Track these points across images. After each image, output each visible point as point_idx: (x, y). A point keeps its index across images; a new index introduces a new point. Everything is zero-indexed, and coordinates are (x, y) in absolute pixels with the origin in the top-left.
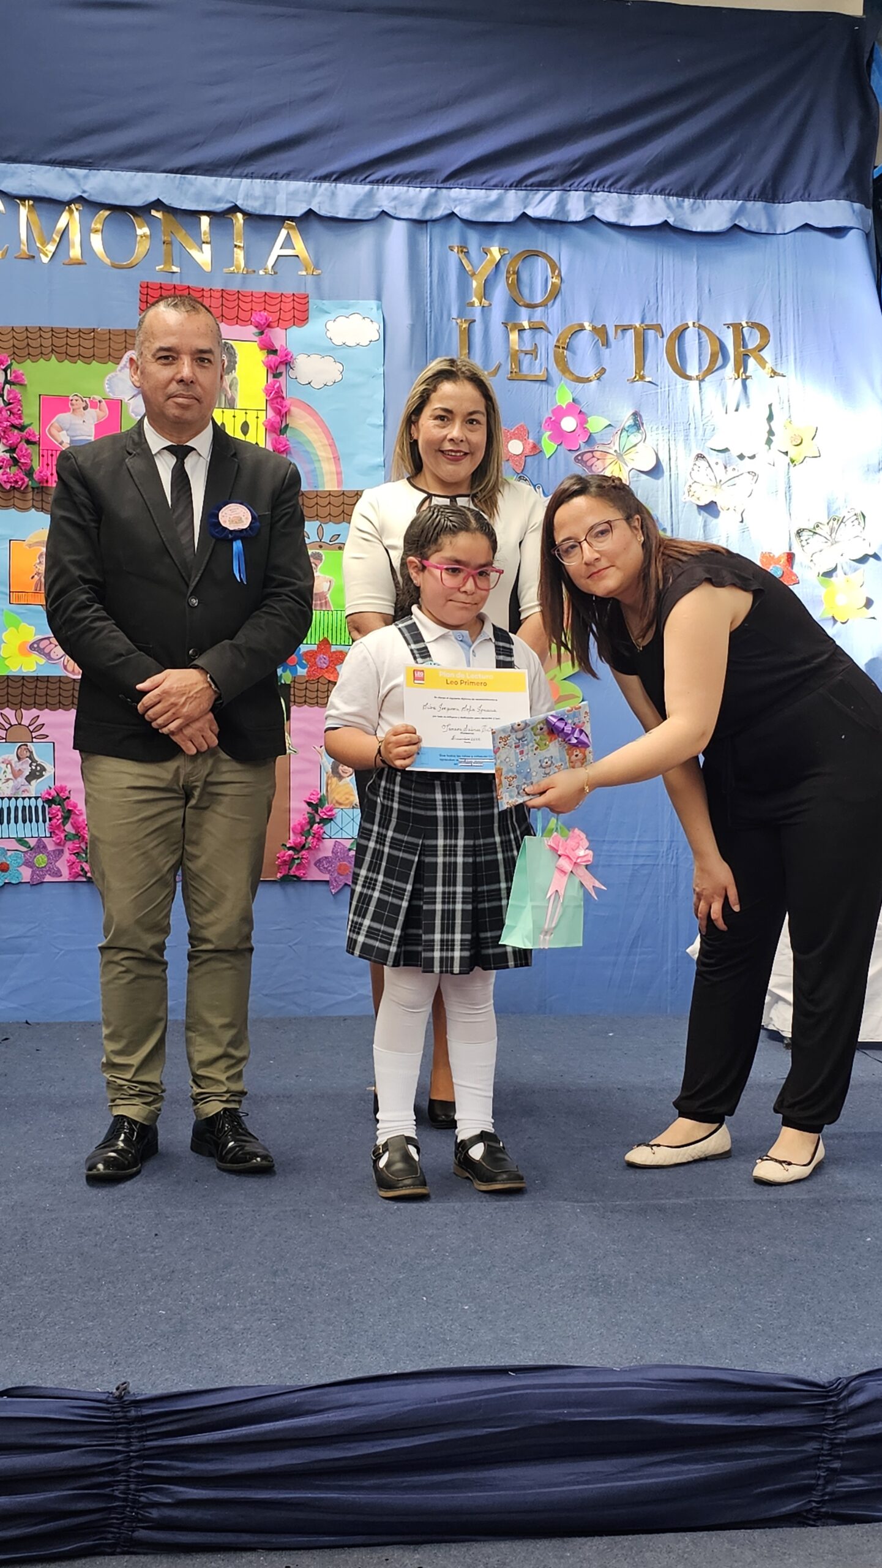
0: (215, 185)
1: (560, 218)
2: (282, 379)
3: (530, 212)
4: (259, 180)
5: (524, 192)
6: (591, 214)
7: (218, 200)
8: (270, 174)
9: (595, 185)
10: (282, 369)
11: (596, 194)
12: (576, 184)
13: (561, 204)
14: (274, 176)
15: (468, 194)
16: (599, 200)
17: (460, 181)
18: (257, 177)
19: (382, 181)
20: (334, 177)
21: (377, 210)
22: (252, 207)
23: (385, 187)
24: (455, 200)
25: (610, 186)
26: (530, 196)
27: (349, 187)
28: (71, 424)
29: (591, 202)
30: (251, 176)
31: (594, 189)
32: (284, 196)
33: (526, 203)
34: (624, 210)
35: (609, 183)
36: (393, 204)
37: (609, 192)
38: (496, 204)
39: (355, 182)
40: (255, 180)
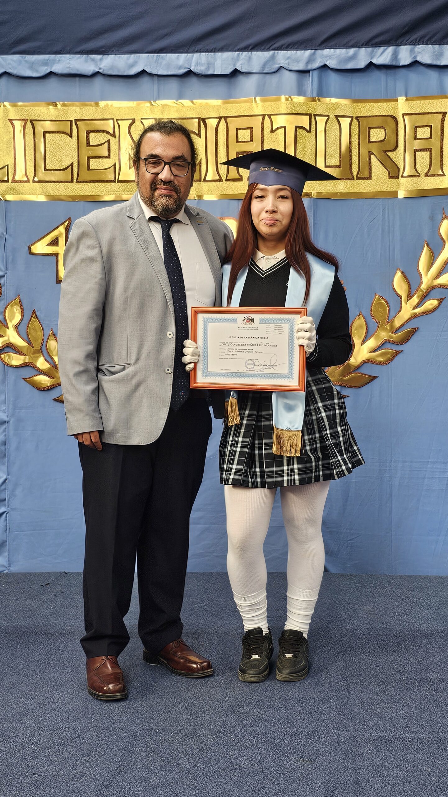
0: (178, 58)
1: (394, 63)
3: (375, 61)
4: (205, 54)
5: (370, 49)
6: (415, 59)
7: (180, 68)
8: (211, 49)
9: (418, 40)
11: (418, 46)
12: (404, 41)
13: (395, 55)
14: (214, 50)
15: (335, 52)
16: (420, 50)
17: (330, 45)
18: (203, 52)
19: (280, 48)
20: (250, 48)
21: (277, 66)
22: (200, 70)
23: (282, 52)
24: (326, 57)
25: (427, 41)
26: (375, 51)
27: (260, 53)
29: (415, 53)
30: (200, 51)
31: (417, 44)
32: (220, 62)
33: (372, 55)
34: (436, 55)
35: (427, 38)
36: (287, 62)
37: (427, 44)
38: (353, 58)
39: (264, 50)
40: (201, 54)
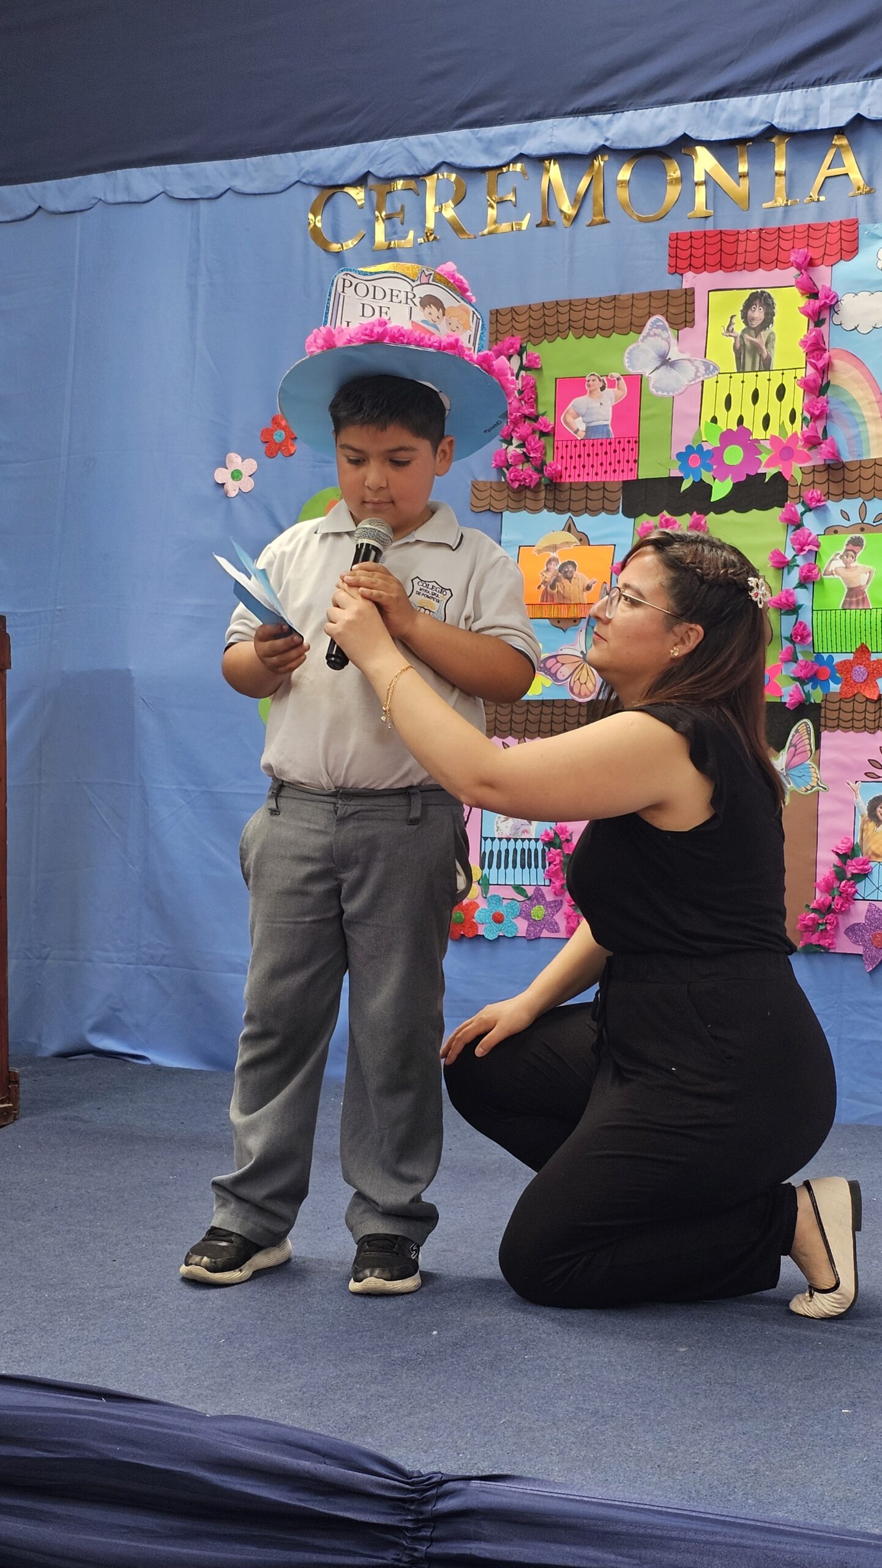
0: (748, 105)
2: (824, 329)
4: (800, 91)
7: (753, 122)
8: (813, 80)
10: (825, 315)
14: (818, 83)
18: (797, 88)
22: (792, 124)
28: (588, 409)
30: (791, 87)
32: (828, 104)
40: (794, 92)
